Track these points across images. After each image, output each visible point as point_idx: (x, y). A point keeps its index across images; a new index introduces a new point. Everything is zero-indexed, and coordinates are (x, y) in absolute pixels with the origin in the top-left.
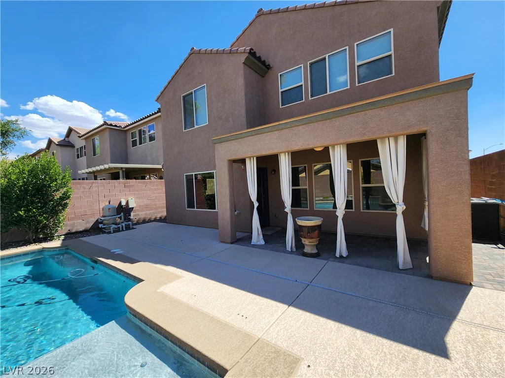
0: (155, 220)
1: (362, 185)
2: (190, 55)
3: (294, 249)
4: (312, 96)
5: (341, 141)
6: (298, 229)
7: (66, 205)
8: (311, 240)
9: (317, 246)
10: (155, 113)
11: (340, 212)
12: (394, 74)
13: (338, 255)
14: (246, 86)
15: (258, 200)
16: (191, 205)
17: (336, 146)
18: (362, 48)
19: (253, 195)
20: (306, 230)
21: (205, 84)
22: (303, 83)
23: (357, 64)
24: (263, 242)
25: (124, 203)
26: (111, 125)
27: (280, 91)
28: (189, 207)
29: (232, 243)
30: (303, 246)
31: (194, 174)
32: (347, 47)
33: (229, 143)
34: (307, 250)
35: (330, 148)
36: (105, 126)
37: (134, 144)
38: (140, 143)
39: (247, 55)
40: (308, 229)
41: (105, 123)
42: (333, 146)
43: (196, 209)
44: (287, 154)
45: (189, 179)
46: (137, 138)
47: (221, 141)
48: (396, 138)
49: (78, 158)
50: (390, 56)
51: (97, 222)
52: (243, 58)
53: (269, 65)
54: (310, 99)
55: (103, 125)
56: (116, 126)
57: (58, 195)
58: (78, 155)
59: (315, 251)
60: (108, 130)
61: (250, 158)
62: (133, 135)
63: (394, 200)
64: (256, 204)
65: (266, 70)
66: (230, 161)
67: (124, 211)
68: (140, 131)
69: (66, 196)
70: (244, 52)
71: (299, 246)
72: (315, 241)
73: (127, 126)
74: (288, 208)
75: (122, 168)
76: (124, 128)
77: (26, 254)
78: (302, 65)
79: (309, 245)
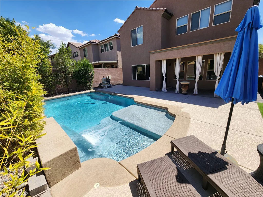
0: (118, 85)
1: (207, 70)
2: (135, 10)
3: (178, 93)
4: (191, 31)
5: (201, 54)
6: (181, 86)
7: (93, 78)
8: (185, 89)
9: (187, 91)
10: (113, 36)
11: (197, 80)
12: (230, 21)
13: (194, 94)
14: (162, 26)
15: (165, 76)
16: (134, 78)
17: (199, 56)
18: (217, 7)
19: (164, 74)
20: (184, 86)
21: (143, 25)
22: (187, 24)
23: (214, 15)
24: (166, 91)
25: (107, 78)
26: (92, 42)
27: (177, 27)
28: (133, 79)
29: (155, 91)
30: (182, 91)
31: (136, 65)
32: (211, 7)
33: (156, 54)
34: (183, 92)
35: (196, 57)
36: (90, 43)
37: (102, 51)
38: (105, 51)
39: (164, 12)
40: (185, 85)
41: (90, 42)
42: (198, 56)
43: (137, 80)
44: (179, 59)
45: (134, 68)
46: (104, 48)
47: (153, 53)
48: (221, 54)
49: (74, 57)
50: (230, 12)
51: (100, 84)
52: (162, 14)
53: (172, 15)
54: (190, 32)
55: (89, 42)
56: (94, 42)
57: (91, 74)
58: (74, 56)
59: (186, 93)
60: (91, 45)
61: (164, 60)
62: (101, 47)
63: (216, 75)
64: (165, 77)
65: (170, 16)
66: (156, 61)
67: (108, 80)
68: (105, 45)
69: (92, 75)
70: (163, 11)
71: (180, 91)
72: (186, 89)
73: (99, 42)
74: (177, 79)
75: (103, 63)
76: (97, 43)
77: (87, 93)
78: (188, 15)
79: (184, 90)
